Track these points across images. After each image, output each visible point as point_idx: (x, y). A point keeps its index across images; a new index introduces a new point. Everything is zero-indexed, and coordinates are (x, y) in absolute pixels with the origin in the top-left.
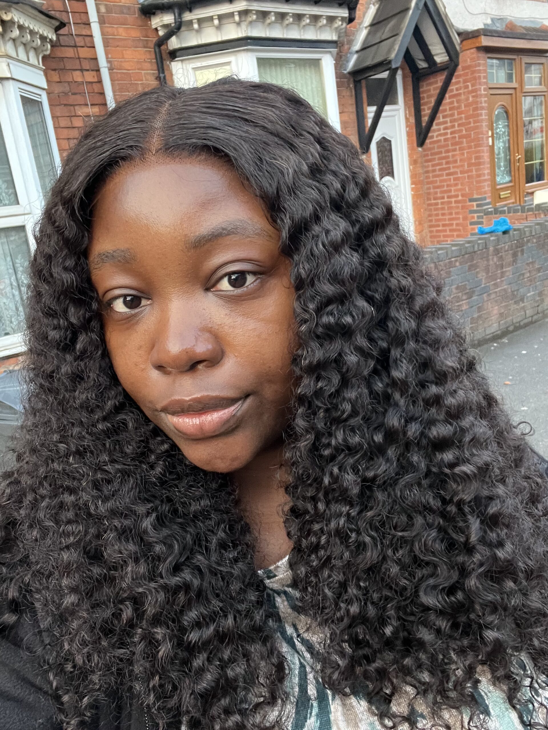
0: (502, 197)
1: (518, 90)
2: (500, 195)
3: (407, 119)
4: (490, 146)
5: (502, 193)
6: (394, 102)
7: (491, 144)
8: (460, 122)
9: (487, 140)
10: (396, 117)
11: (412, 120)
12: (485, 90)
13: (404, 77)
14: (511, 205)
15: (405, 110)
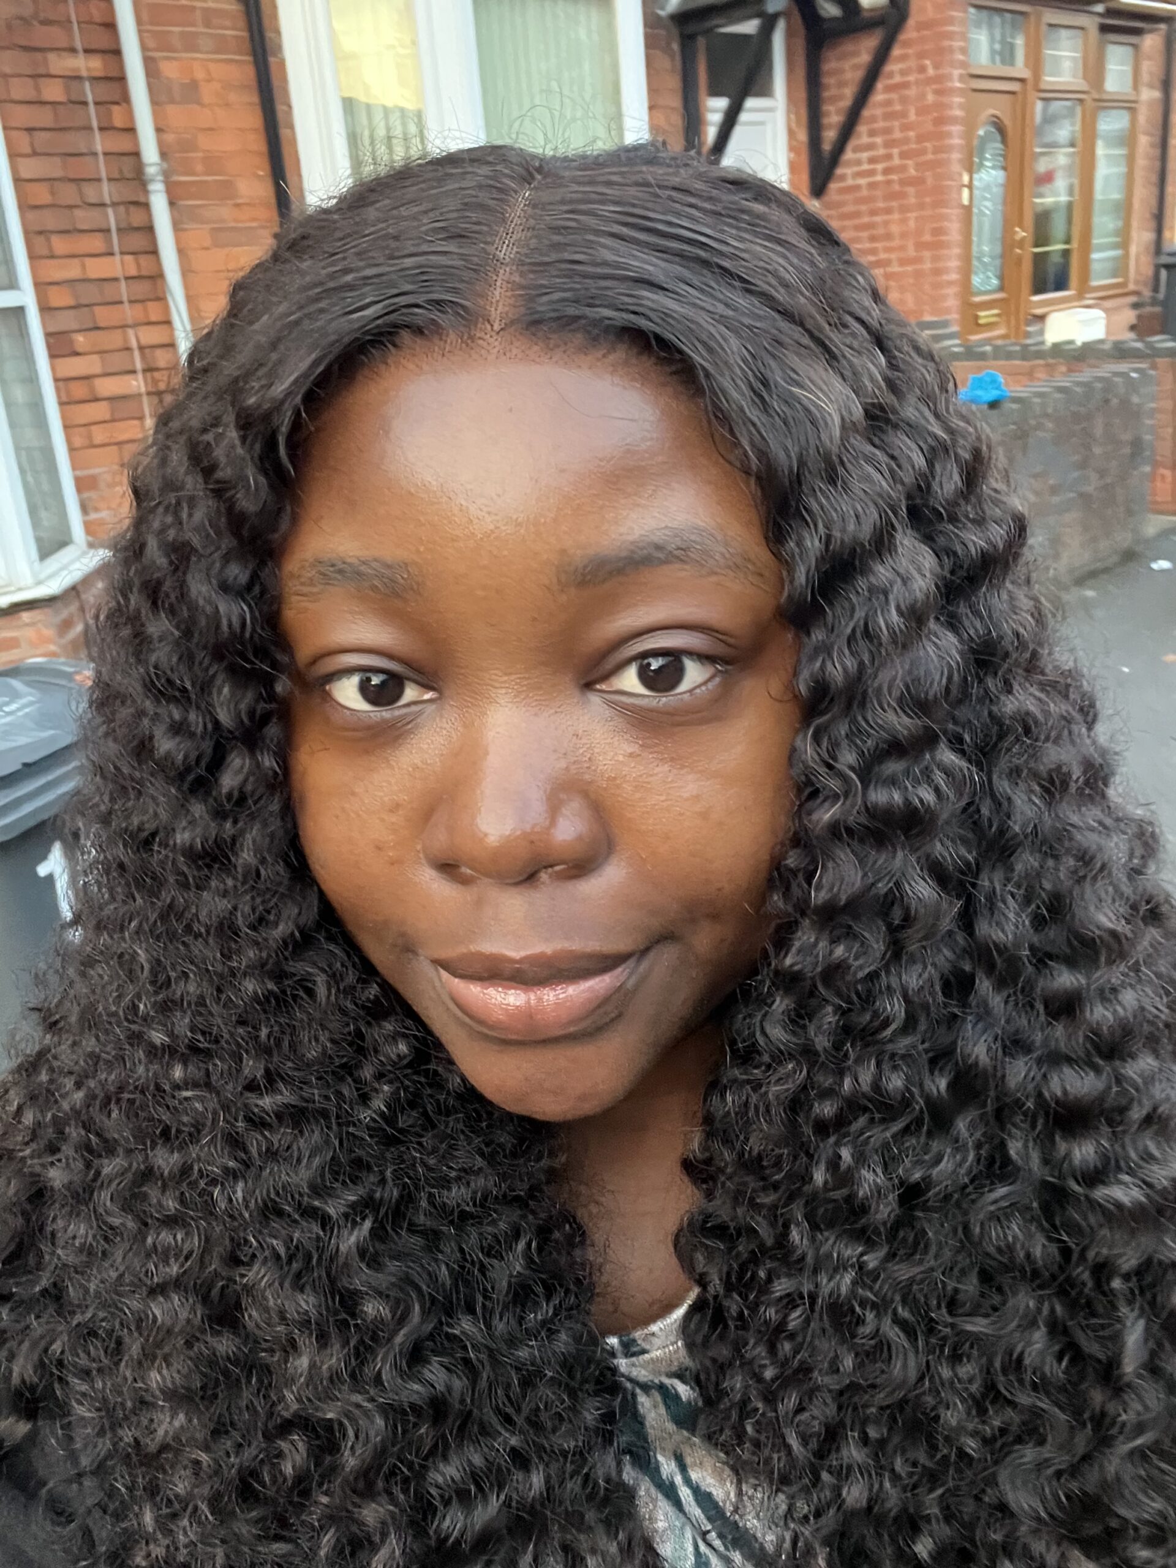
0: (981, 321)
1: (1030, 86)
2: (977, 317)
3: (791, 133)
4: (964, 207)
5: (982, 314)
6: (765, 91)
7: (966, 202)
8: (905, 148)
9: (960, 193)
10: (769, 128)
11: (803, 136)
12: (961, 78)
13: (790, 35)
14: (999, 342)
15: (789, 112)
